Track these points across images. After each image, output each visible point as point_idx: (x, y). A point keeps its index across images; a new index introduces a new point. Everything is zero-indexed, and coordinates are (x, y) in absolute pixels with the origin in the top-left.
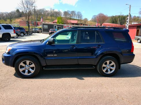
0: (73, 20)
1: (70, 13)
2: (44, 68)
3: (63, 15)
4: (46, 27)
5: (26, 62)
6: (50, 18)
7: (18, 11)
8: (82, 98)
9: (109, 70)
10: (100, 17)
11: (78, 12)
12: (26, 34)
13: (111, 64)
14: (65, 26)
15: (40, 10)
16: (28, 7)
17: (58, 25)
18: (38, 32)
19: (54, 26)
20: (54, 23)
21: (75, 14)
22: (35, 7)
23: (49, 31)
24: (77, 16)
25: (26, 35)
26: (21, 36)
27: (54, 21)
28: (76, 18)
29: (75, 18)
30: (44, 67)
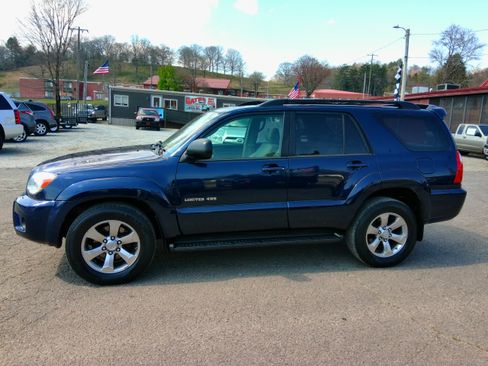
0: (213, 77)
1: (202, 53)
2: (171, 246)
3: (177, 60)
4: (123, 101)
5: (107, 224)
6: (133, 70)
7: (12, 42)
8: (327, 343)
9: (386, 244)
10: (303, 67)
11: (232, 52)
12: (54, 126)
13: (394, 225)
14: (192, 97)
15: (97, 41)
16: (56, 30)
17: (164, 96)
18: (94, 120)
19: (153, 98)
20: (146, 86)
21: (219, 58)
22: (79, 30)
23: (134, 117)
24: (228, 65)
25: (53, 129)
26: (37, 135)
27: (148, 82)
28: (223, 72)
29: (219, 72)
30: (172, 240)
